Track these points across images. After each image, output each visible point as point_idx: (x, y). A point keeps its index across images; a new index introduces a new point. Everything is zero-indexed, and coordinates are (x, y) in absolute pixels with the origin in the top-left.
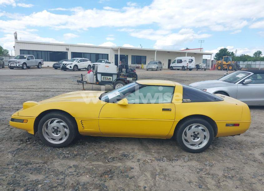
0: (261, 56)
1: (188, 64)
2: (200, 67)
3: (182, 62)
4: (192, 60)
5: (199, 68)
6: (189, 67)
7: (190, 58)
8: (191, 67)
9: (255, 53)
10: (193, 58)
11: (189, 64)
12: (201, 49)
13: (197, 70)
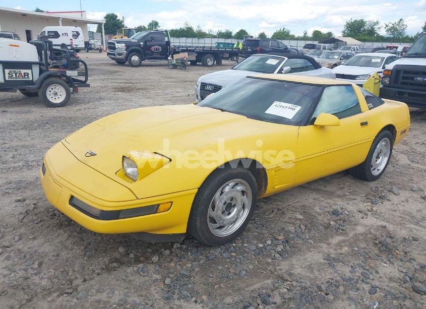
0: (159, 29)
1: (71, 40)
2: (93, 46)
3: (60, 36)
4: (78, 34)
5: (91, 49)
6: (75, 46)
7: (73, 28)
8: (78, 47)
9: (150, 24)
10: (79, 29)
11: (73, 39)
12: (81, 12)
13: (87, 52)
